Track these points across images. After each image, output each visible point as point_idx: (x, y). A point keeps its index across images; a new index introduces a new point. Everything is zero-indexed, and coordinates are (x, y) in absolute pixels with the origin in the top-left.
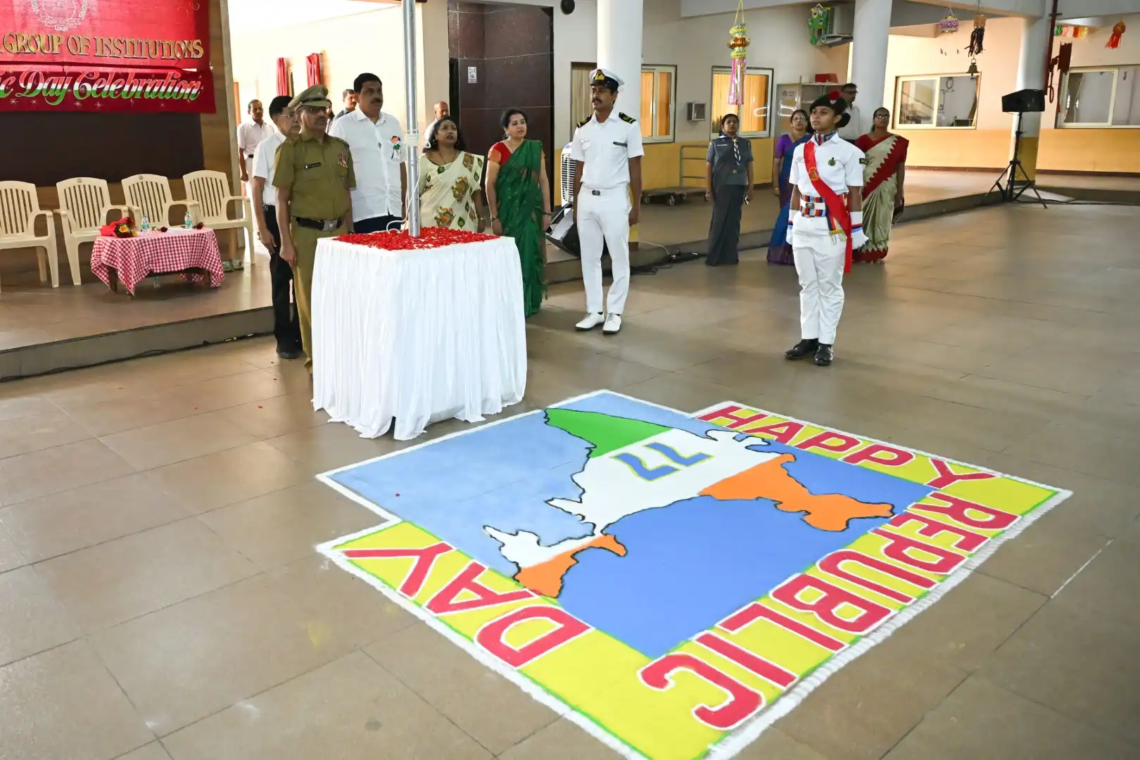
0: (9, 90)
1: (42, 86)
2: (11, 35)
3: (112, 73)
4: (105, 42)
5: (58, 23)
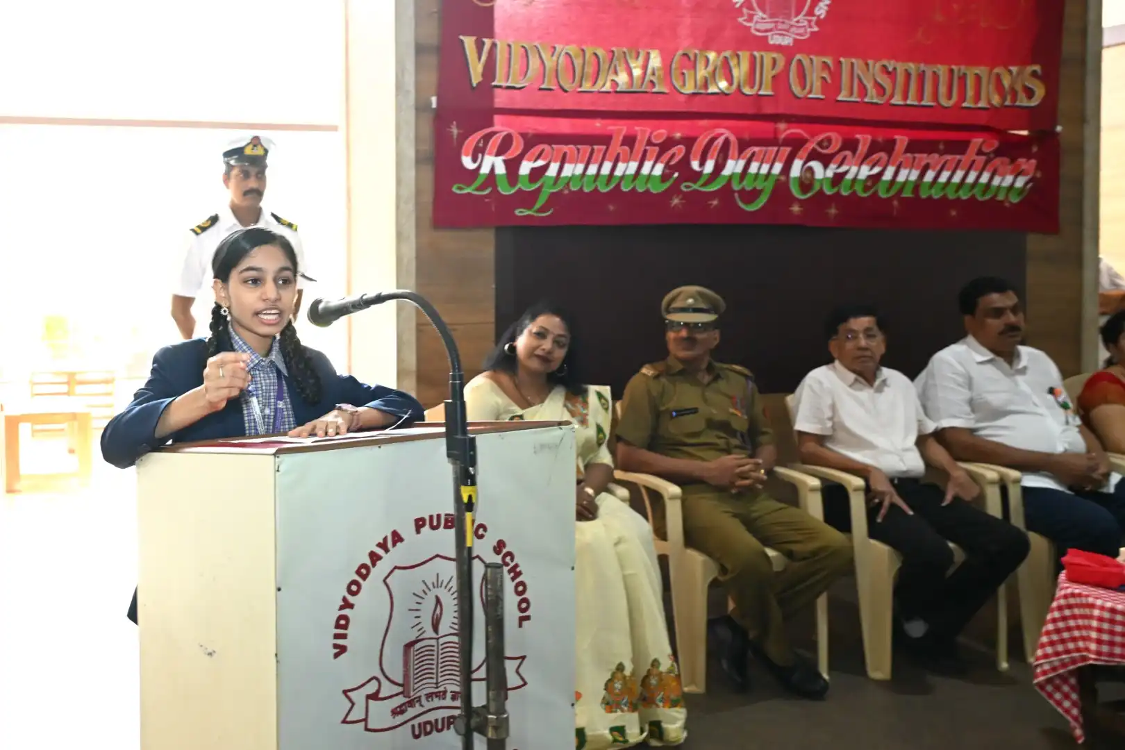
0: (671, 175)
1: (733, 167)
2: (685, 55)
3: (865, 140)
4: (857, 71)
5: (776, 27)
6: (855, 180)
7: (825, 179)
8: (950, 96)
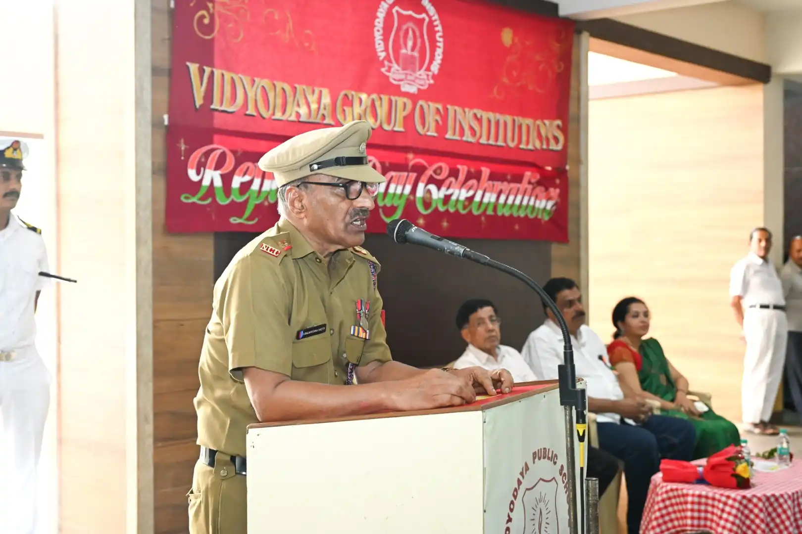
2: (346, 95)
3: (463, 169)
4: (459, 117)
5: (406, 78)
6: (457, 200)
7: (439, 199)
8: (513, 140)
